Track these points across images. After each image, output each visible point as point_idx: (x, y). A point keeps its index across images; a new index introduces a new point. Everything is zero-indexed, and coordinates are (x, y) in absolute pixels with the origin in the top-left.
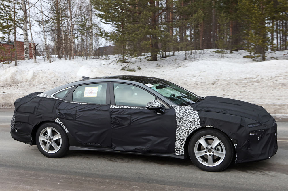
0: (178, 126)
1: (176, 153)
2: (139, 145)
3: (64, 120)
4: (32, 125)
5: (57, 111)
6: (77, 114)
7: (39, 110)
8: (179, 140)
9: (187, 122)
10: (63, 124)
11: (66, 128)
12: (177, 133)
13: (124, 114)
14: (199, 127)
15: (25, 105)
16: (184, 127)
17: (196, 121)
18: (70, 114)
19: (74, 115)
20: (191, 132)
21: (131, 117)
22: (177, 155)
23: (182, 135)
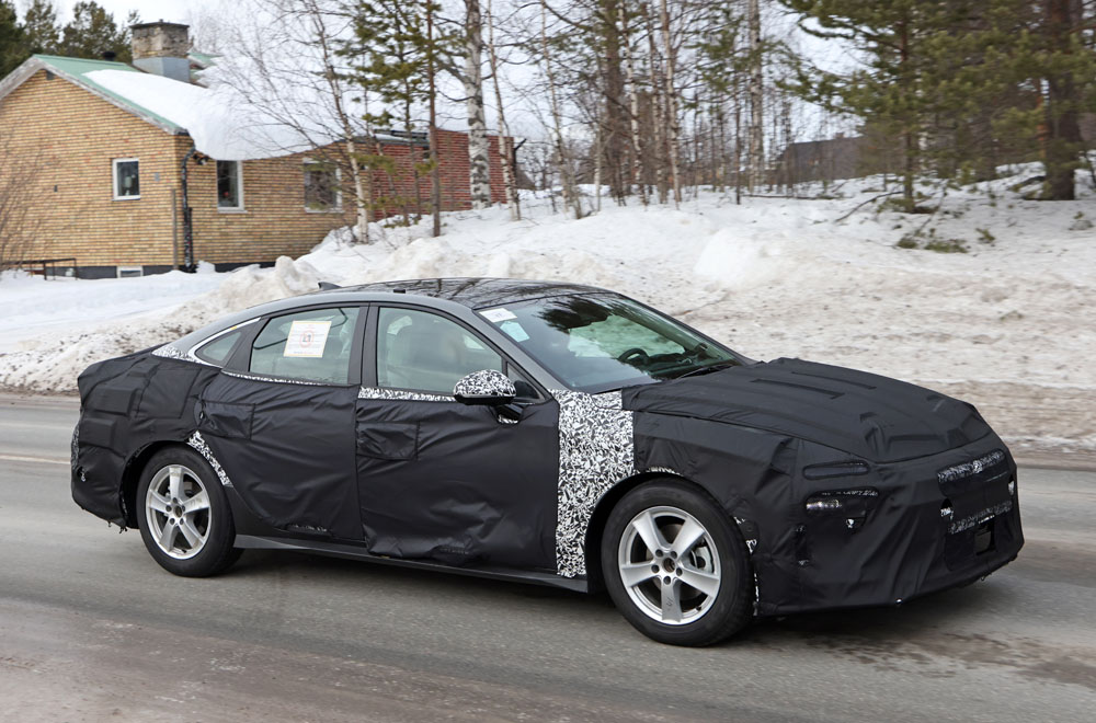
0: (564, 466)
1: (562, 567)
2: (443, 535)
3: (216, 439)
4: (124, 457)
5: (198, 407)
6: (257, 419)
7: (144, 405)
8: (569, 521)
9: (594, 454)
10: (214, 455)
11: (223, 467)
12: (562, 494)
13: (397, 419)
14: (629, 472)
15: (108, 386)
16: (583, 471)
17: (622, 448)
18: (234, 418)
19: (245, 421)
20: (604, 492)
21: (418, 433)
22: (564, 577)
23: (576, 502)
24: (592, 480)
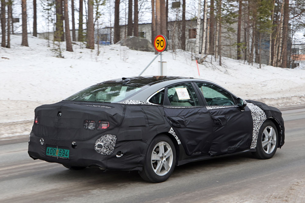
0: (254, 120)
1: (252, 147)
4: (146, 142)
5: (167, 119)
6: (186, 120)
7: (150, 121)
8: (255, 134)
10: (176, 135)
11: (179, 138)
12: (254, 127)
13: (221, 114)
14: (265, 119)
21: (226, 117)
23: (256, 128)
24: (259, 123)
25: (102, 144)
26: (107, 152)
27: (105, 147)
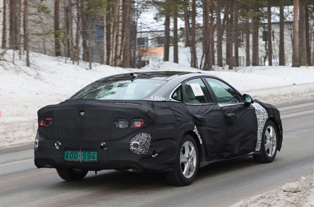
0: (258, 119)
1: (256, 148)
3: (199, 127)
5: (190, 116)
6: (205, 118)
7: (178, 118)
9: (261, 114)
10: (199, 134)
11: (201, 138)
13: (231, 112)
14: (267, 118)
16: (261, 120)
17: (265, 112)
20: (264, 124)
24: (263, 122)
25: (138, 143)
26: (143, 151)
27: (141, 146)
